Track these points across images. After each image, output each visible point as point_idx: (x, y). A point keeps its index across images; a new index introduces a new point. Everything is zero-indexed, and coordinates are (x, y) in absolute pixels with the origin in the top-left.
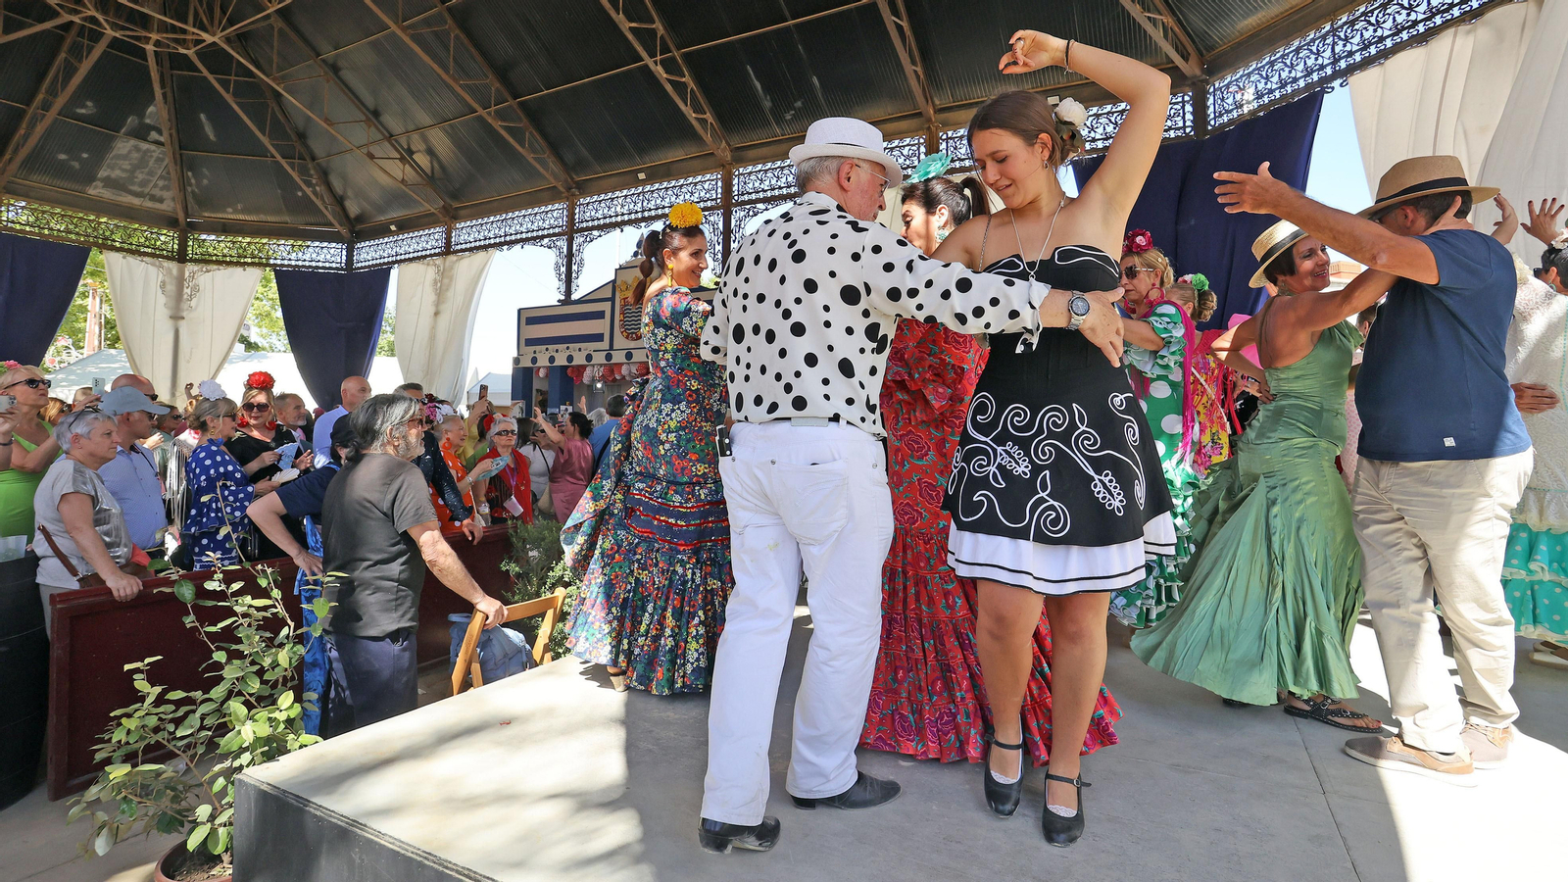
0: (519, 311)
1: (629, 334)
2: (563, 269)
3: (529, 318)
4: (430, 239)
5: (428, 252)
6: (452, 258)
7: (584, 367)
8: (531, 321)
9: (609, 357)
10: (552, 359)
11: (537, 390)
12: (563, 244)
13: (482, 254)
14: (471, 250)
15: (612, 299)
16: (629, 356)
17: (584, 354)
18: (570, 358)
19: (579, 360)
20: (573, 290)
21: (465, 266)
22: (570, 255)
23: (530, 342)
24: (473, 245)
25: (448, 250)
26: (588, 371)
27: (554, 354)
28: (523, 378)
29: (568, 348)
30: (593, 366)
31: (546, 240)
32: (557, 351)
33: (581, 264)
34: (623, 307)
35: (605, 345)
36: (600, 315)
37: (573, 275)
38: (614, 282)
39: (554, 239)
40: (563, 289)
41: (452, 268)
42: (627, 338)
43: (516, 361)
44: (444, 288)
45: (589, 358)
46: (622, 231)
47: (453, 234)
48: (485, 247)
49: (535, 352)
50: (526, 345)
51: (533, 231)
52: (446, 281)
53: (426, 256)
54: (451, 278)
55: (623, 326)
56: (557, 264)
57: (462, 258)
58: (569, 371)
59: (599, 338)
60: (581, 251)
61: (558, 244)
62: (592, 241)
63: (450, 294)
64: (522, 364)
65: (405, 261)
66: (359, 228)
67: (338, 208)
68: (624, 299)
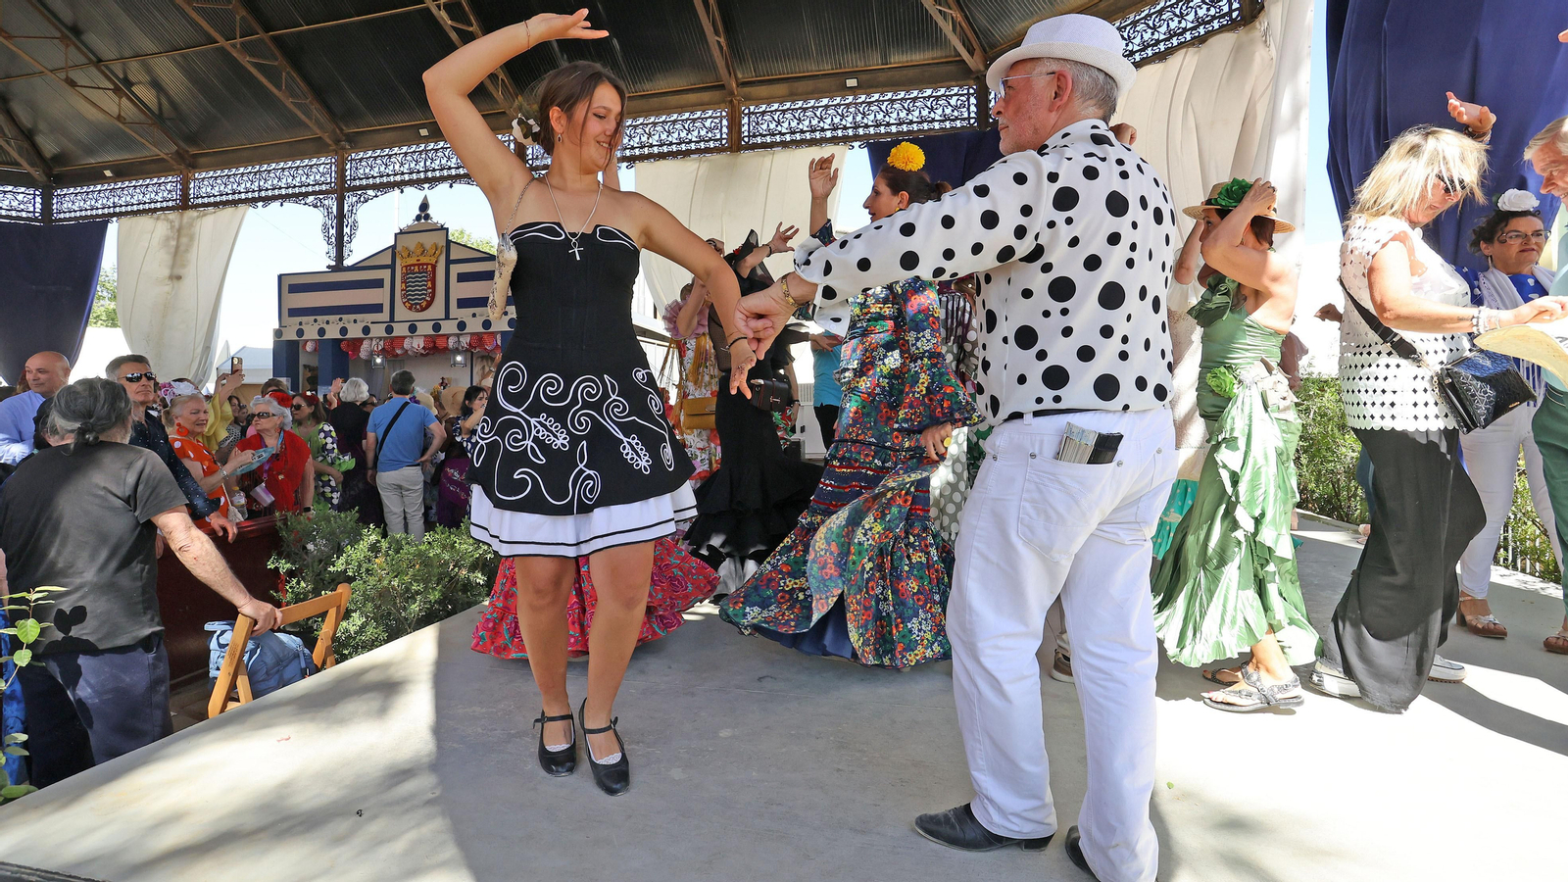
0: (280, 277)
1: (412, 305)
2: (333, 232)
3: (291, 285)
4: (164, 189)
5: (158, 205)
6: (192, 213)
7: (360, 341)
8: (295, 289)
9: (389, 330)
10: (322, 332)
11: (304, 366)
12: (331, 203)
13: (229, 210)
14: (216, 205)
15: (392, 267)
16: (413, 329)
17: (360, 326)
18: (344, 331)
19: (354, 332)
20: (345, 254)
21: (208, 225)
22: (340, 216)
23: (294, 312)
24: (218, 199)
25: (184, 204)
26: (365, 345)
27: (325, 326)
28: (286, 353)
29: (341, 319)
30: (371, 339)
31: (311, 198)
32: (328, 322)
33: (354, 226)
34: (404, 275)
35: (385, 316)
36: (379, 283)
37: (346, 238)
38: (393, 247)
39: (321, 197)
40: (333, 254)
41: (191, 225)
42: (410, 309)
43: (278, 333)
44: (182, 248)
45: (366, 330)
46: (402, 192)
47: (192, 185)
48: (235, 203)
49: (301, 324)
50: (290, 316)
51: (295, 186)
52: (184, 240)
53: (155, 210)
54: (191, 238)
55: (404, 296)
56: (325, 225)
57: (205, 215)
58: (343, 345)
59: (377, 308)
60: (354, 211)
61: (326, 202)
62: (366, 201)
63: (192, 255)
64: (285, 338)
65: (127, 213)
66: (57, 170)
67: (26, 145)
68: (406, 267)
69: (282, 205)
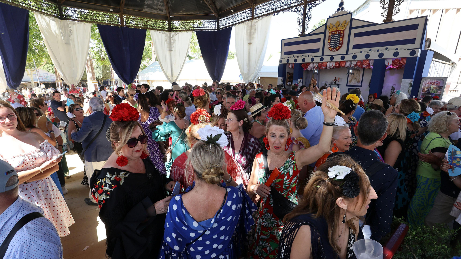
0: (282, 40)
1: (332, 48)
2: (301, 21)
3: (286, 43)
4: (246, 14)
5: (245, 19)
6: (255, 21)
7: (309, 64)
8: (287, 44)
9: (322, 59)
10: (296, 60)
11: (288, 73)
12: (301, 9)
13: (266, 17)
14: (262, 16)
15: (325, 33)
16: (332, 59)
17: (310, 58)
18: (304, 60)
19: (308, 60)
20: (305, 30)
21: (260, 23)
22: (305, 14)
23: (286, 53)
24: (262, 14)
25: (253, 18)
26: (311, 65)
27: (297, 58)
28: (283, 68)
29: (303, 55)
30: (313, 63)
31: (294, 8)
32: (298, 57)
33: (310, 18)
34: (330, 36)
35: (320, 53)
36: (318, 40)
37: (306, 23)
38: (326, 24)
39: (298, 7)
40: (301, 30)
41: (255, 25)
42: (331, 50)
43: (281, 61)
44: (252, 33)
45: (312, 59)
47: (255, 11)
48: (268, 15)
49: (288, 57)
50: (285, 55)
51: (288, 4)
52: (253, 31)
53: (245, 21)
54: (255, 29)
55: (329, 45)
56: (298, 19)
57: (258, 21)
58: (302, 65)
59: (317, 50)
60: (310, 11)
61: (299, 9)
62: (316, 6)
63: (255, 36)
64: (283, 63)
65: (237, 24)
66: (221, 12)
67: (214, 6)
68: (331, 32)
69: (283, 13)
